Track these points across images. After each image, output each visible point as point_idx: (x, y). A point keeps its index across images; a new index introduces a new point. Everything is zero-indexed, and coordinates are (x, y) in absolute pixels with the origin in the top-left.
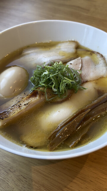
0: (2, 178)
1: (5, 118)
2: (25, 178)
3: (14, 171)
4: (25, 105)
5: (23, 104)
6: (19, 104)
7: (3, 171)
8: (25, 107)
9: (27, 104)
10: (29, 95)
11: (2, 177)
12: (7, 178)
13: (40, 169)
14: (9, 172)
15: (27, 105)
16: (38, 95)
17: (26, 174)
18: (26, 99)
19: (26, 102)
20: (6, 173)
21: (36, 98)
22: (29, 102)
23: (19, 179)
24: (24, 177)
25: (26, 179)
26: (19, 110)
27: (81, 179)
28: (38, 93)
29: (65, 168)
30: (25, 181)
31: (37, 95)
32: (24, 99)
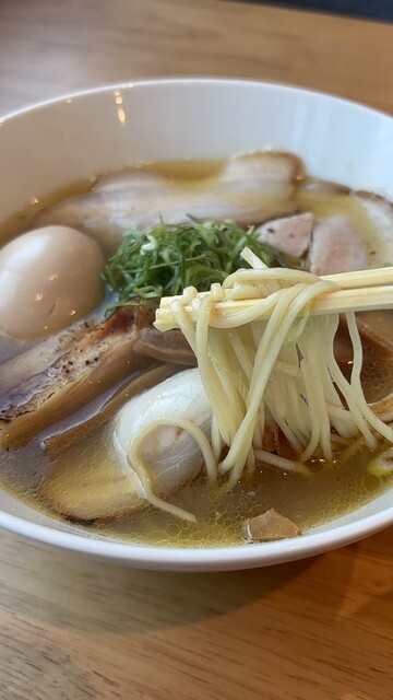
0: (19, 692)
1: (17, 416)
2: (112, 683)
3: (65, 657)
4: (88, 363)
5: (81, 360)
6: (66, 363)
7: (18, 662)
8: (88, 370)
9: (96, 359)
10: (102, 326)
11: (18, 687)
12: (38, 689)
13: (168, 643)
14: (44, 664)
15: (96, 364)
16: (134, 326)
17: (116, 667)
18: (92, 344)
19: (91, 354)
20: (30, 668)
21: (128, 336)
22: (102, 354)
23: (85, 689)
24: (107, 680)
25: (118, 686)
26: (66, 385)
27: (333, 666)
28: (132, 317)
29: (266, 628)
30: (112, 696)
31: (130, 325)
32: (84, 341)
